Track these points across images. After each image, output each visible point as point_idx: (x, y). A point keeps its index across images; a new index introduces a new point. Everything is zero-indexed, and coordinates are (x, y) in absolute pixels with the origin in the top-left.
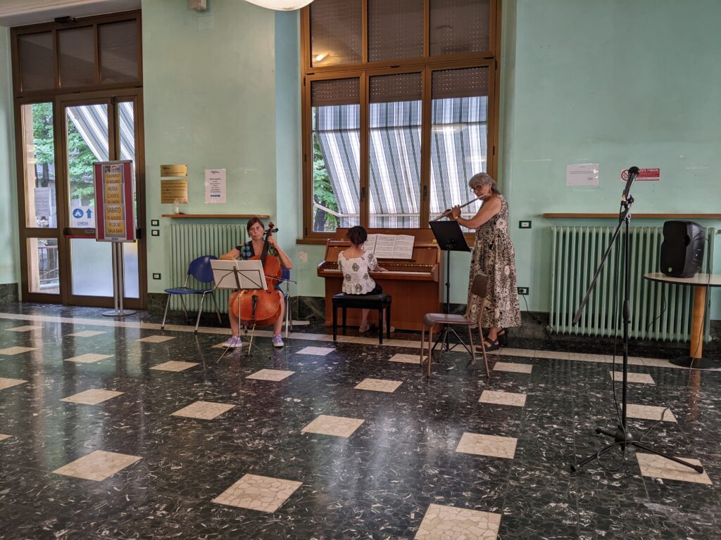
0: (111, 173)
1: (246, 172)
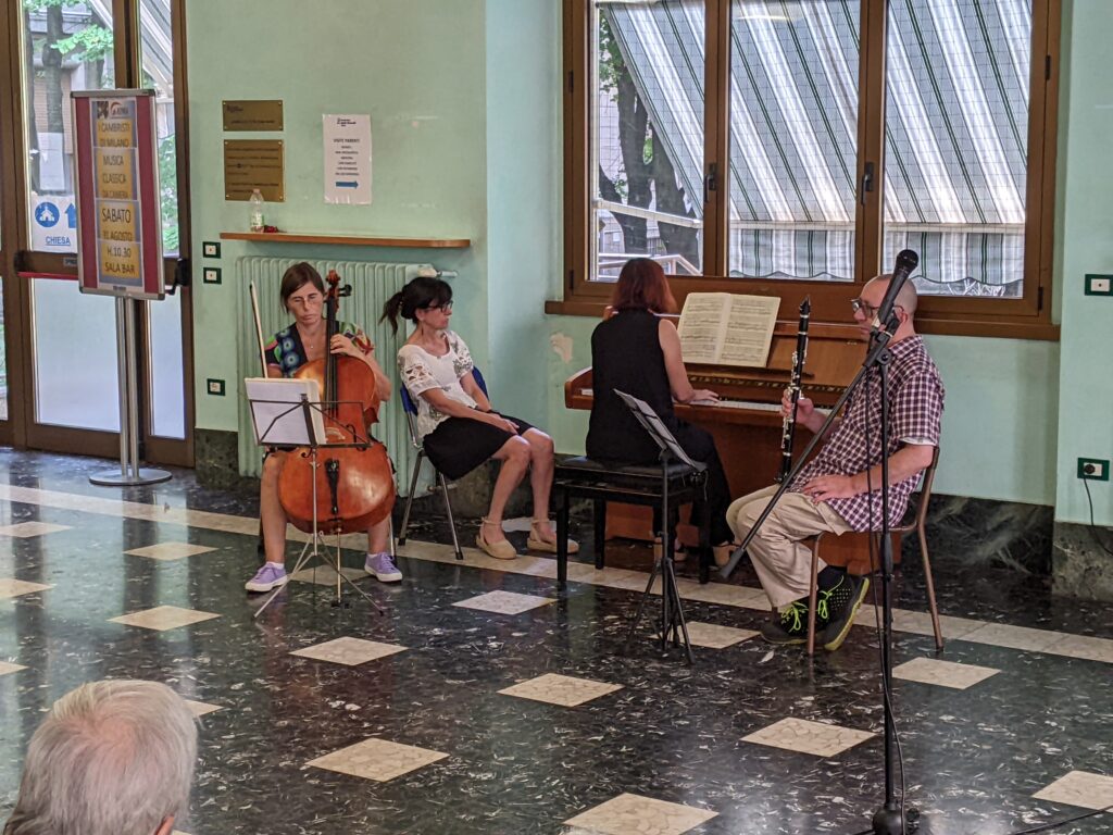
0: (109, 121)
1: (415, 124)
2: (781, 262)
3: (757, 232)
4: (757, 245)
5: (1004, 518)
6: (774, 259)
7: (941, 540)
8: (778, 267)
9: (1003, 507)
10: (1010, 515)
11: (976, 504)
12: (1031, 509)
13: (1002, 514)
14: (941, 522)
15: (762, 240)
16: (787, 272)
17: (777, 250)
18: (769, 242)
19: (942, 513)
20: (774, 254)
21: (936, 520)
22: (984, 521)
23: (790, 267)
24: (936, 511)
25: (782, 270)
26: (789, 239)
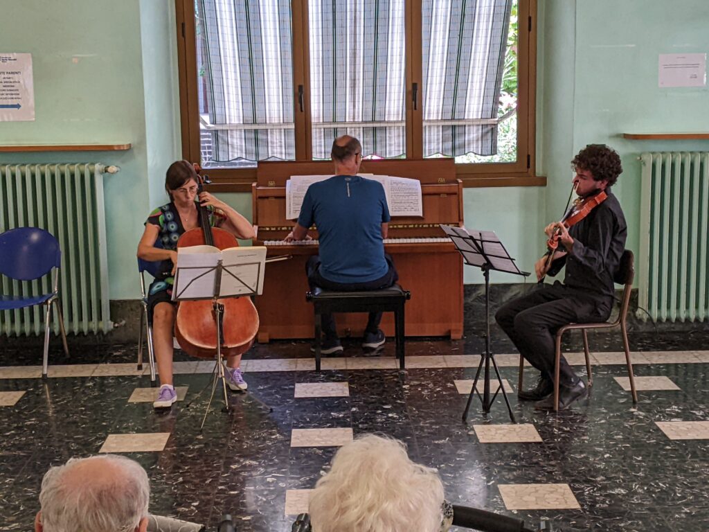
1: (75, 60)
2: (275, 150)
3: (256, 131)
4: (256, 140)
5: (513, 294)
6: (270, 148)
7: (474, 311)
8: (273, 153)
9: (513, 287)
10: (517, 291)
11: (496, 288)
12: (529, 286)
13: (512, 292)
14: (473, 301)
15: (260, 136)
16: (279, 156)
17: (272, 143)
18: (265, 137)
19: (474, 295)
20: (270, 144)
21: (470, 300)
22: (501, 297)
23: (281, 153)
24: (470, 295)
25: (275, 155)
26: (281, 135)
